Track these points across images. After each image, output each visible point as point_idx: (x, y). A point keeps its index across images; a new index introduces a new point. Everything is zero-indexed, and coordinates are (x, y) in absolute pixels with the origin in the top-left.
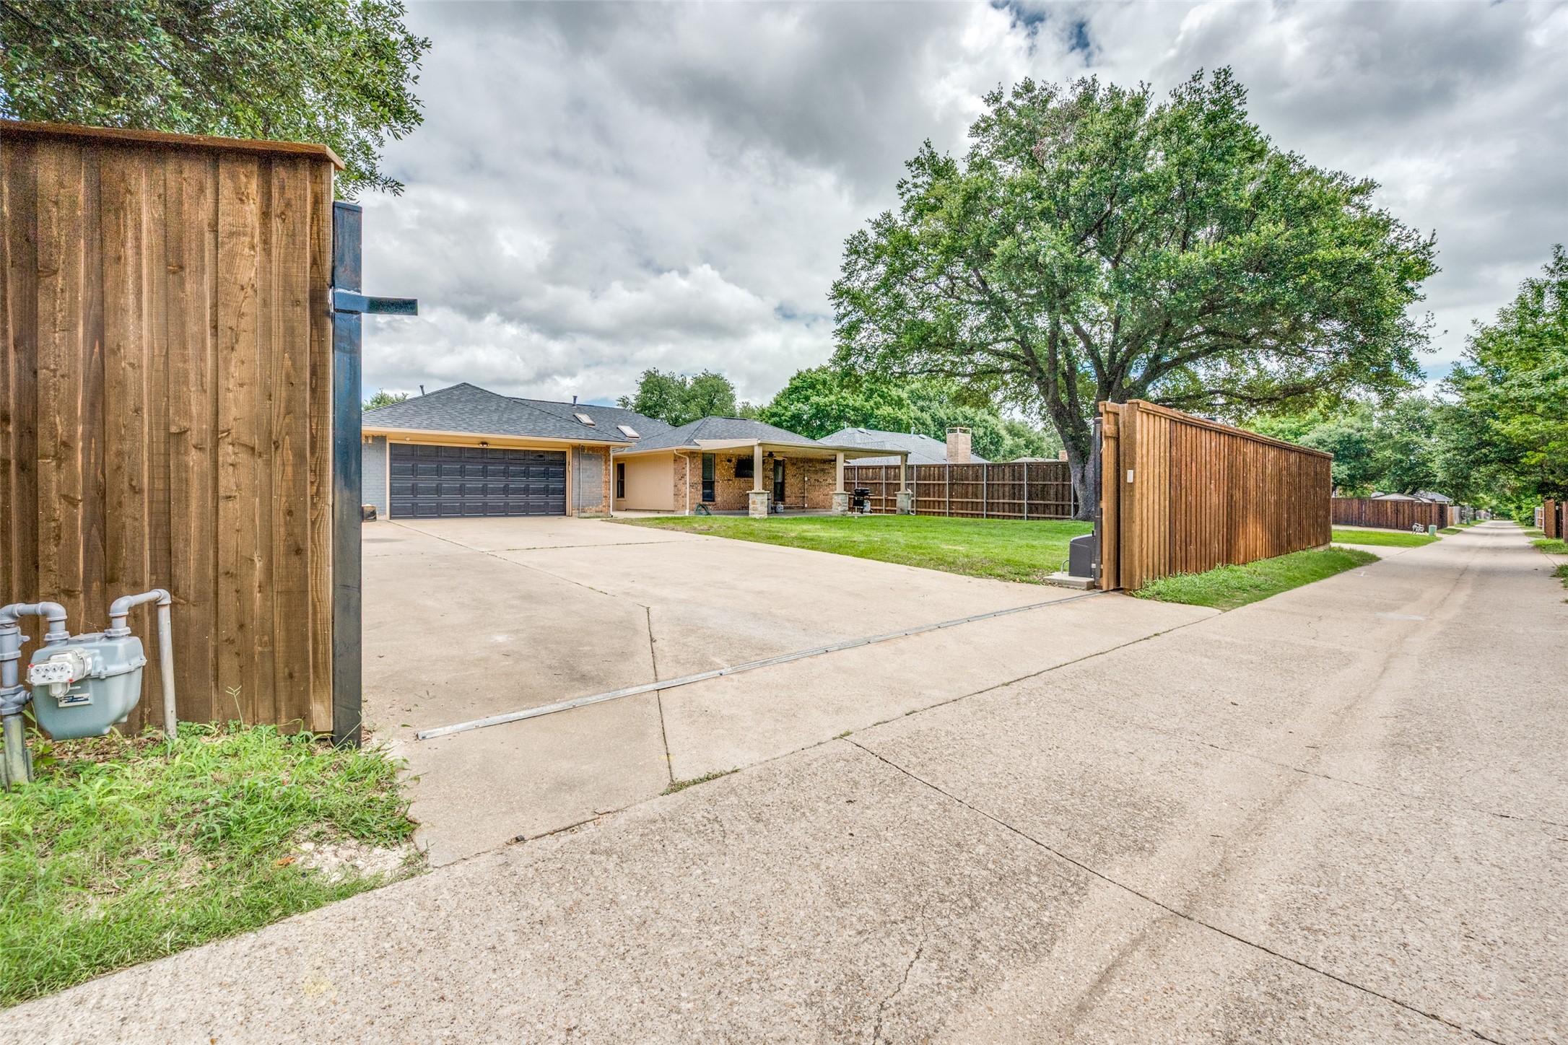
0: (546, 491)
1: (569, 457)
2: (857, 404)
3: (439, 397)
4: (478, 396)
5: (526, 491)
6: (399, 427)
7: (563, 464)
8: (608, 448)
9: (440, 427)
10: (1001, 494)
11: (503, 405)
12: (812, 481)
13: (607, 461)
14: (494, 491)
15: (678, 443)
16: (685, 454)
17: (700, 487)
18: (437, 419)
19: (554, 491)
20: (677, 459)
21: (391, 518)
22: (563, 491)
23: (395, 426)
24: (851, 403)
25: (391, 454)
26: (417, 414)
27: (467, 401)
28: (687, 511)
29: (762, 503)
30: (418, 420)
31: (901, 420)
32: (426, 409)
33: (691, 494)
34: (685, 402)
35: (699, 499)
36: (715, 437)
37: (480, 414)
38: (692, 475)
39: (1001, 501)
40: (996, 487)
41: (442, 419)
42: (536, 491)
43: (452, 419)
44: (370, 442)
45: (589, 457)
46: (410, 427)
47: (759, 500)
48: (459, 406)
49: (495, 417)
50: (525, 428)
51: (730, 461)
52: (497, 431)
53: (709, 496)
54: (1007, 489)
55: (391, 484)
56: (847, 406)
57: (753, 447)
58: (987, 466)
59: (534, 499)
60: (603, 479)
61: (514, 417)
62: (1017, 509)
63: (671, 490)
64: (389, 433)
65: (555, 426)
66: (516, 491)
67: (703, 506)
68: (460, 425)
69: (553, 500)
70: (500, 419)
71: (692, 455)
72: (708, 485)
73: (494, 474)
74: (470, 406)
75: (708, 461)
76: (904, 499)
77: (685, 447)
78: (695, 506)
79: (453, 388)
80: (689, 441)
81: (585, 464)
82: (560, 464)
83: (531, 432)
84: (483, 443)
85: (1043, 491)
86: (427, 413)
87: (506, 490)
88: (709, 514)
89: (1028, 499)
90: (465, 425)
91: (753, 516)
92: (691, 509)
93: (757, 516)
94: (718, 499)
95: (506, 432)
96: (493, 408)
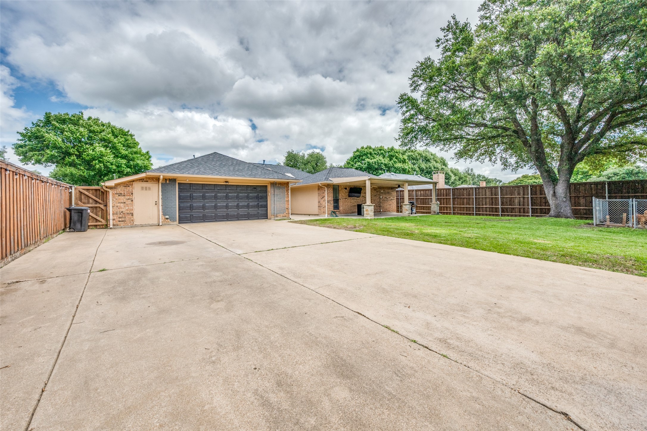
0: (258, 206)
1: (269, 188)
2: (386, 162)
3: (203, 159)
4: (222, 158)
5: (248, 206)
6: (183, 173)
7: (266, 192)
8: (288, 183)
9: (204, 173)
10: (484, 203)
11: (235, 162)
12: (384, 198)
13: (287, 190)
14: (232, 207)
15: (320, 180)
16: (324, 185)
17: (332, 202)
18: (202, 170)
19: (262, 206)
20: (320, 188)
21: (179, 223)
22: (266, 206)
23: (180, 173)
24: (383, 162)
25: (179, 188)
26: (192, 167)
27: (217, 160)
28: (326, 215)
29: (371, 211)
30: (193, 170)
31: (406, 169)
32: (197, 164)
33: (328, 205)
34: (305, 165)
35: (332, 208)
36: (338, 177)
37: (224, 167)
38: (328, 196)
39: (485, 206)
40: (481, 199)
41: (205, 169)
42: (253, 207)
43: (210, 169)
44: (168, 182)
45: (279, 188)
46: (189, 173)
47: (369, 209)
48: (213, 163)
49: (232, 168)
50: (247, 174)
51: (346, 189)
52: (233, 175)
53: (336, 207)
54: (488, 200)
55: (179, 205)
56: (382, 163)
57: (365, 181)
58: (476, 189)
59: (252, 211)
60: (286, 199)
61: (241, 168)
62: (494, 210)
63: (317, 204)
64: (178, 177)
65: (261, 172)
66: (243, 207)
67: (334, 212)
68: (214, 173)
69: (261, 211)
70: (234, 169)
71: (328, 186)
72: (336, 201)
73: (232, 198)
74: (218, 163)
75: (335, 189)
76: (435, 206)
77: (325, 182)
78: (330, 212)
79: (209, 155)
80: (327, 179)
81: (277, 191)
82: (265, 192)
83: (250, 175)
84: (226, 182)
85: (510, 201)
86: (197, 167)
87: (238, 207)
88: (337, 216)
89: (502, 205)
90: (217, 173)
91: (367, 218)
92: (328, 214)
93: (369, 218)
94: (341, 208)
95: (238, 175)
96: (230, 164)
